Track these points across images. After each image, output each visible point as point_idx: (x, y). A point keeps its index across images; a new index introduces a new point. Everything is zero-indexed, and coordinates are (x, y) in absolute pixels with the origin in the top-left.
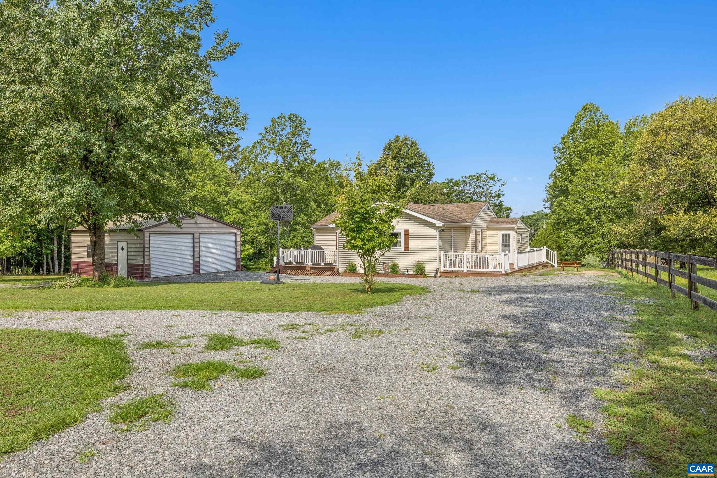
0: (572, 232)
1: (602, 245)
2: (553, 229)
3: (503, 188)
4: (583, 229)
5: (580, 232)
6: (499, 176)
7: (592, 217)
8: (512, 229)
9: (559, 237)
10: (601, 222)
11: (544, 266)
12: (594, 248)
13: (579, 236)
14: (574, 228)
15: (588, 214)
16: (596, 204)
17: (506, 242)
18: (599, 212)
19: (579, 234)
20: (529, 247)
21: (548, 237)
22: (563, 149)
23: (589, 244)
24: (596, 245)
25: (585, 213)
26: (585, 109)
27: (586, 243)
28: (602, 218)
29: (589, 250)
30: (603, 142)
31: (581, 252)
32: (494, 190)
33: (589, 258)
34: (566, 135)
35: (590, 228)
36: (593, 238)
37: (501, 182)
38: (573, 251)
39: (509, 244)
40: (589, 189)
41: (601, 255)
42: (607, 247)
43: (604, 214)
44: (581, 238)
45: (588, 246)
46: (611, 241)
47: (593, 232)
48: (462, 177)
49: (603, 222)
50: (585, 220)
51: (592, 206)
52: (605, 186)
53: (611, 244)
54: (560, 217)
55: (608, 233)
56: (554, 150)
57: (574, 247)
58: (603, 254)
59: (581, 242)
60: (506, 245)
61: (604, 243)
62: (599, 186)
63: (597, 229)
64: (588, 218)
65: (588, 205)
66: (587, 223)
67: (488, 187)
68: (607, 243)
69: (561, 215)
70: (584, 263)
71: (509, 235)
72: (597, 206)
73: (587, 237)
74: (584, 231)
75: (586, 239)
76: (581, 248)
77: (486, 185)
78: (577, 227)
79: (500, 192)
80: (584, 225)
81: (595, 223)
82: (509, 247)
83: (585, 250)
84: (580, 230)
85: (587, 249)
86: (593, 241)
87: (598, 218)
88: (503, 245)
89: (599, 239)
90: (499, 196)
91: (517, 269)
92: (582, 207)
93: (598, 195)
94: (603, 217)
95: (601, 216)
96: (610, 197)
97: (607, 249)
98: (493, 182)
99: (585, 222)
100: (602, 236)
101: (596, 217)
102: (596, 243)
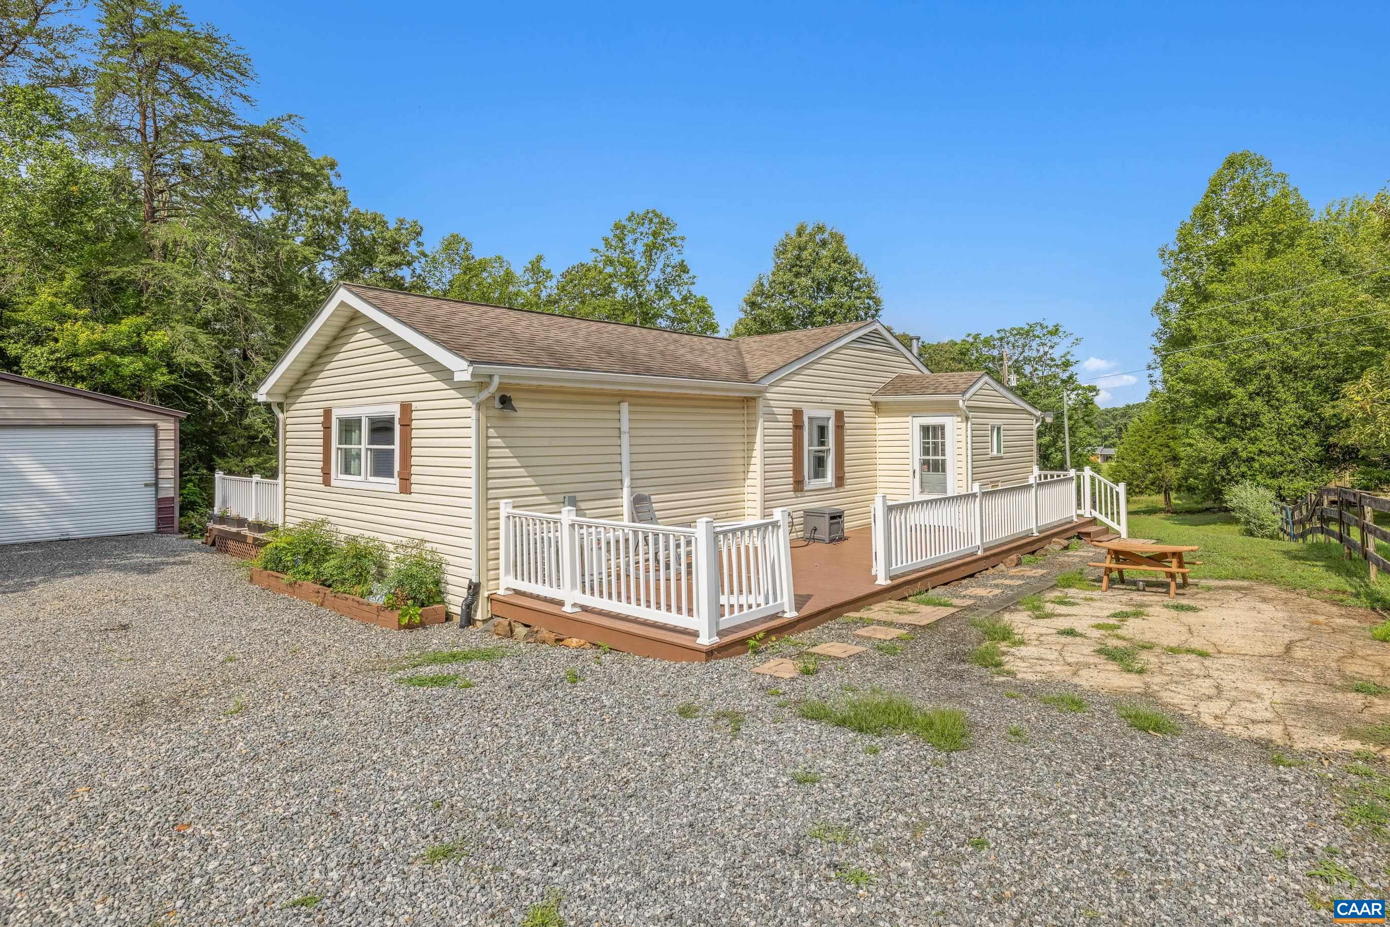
0: (1200, 425)
1: (1278, 458)
2: (1161, 422)
3: (1075, 350)
4: (1228, 418)
5: (1221, 426)
6: (1066, 327)
7: (1251, 388)
8: (951, 409)
9: (1174, 438)
10: (1273, 402)
11: (1079, 536)
12: (1256, 465)
13: (1219, 435)
14: (1206, 417)
15: (1240, 382)
16: (1262, 358)
17: (935, 453)
18: (1268, 377)
19: (1217, 430)
20: (1036, 469)
21: (1149, 437)
22: (1181, 252)
23: (1244, 455)
24: (1260, 458)
25: (1233, 379)
26: (1231, 163)
27: (1235, 453)
28: (1277, 393)
29: (1243, 469)
30: (1272, 228)
31: (1223, 472)
32: (1057, 353)
33: (1243, 494)
34: (1188, 221)
35: (1245, 415)
36: (1253, 441)
37: (1072, 339)
38: (1204, 471)
39: (944, 461)
40: (1243, 324)
41: (1275, 483)
42: (1292, 462)
43: (1281, 382)
44: (1223, 440)
45: (1239, 458)
46: (1300, 448)
47: (1254, 426)
48: (998, 331)
49: (1278, 400)
50: (1232, 397)
51: (1249, 363)
52: (1285, 315)
53: (1301, 455)
54: (1178, 396)
55: (1294, 429)
56: (1162, 256)
57: (1204, 460)
58: (1280, 480)
59: (1223, 450)
60: (936, 462)
61: (1282, 453)
62: (1267, 314)
63: (1264, 419)
64: (1240, 392)
65: (1240, 360)
66: (1238, 404)
67: (1047, 349)
68: (1291, 452)
69: (1178, 391)
70: (1229, 505)
71: (943, 428)
72: (1264, 362)
73: (1237, 436)
74: (1229, 422)
75: (1234, 443)
76: (1224, 462)
77: (1043, 344)
78: (1211, 413)
79: (1069, 357)
80: (1231, 409)
81: (1258, 404)
82: (944, 470)
83: (1232, 469)
84: (1219, 420)
85: (1238, 467)
86: (1253, 448)
87: (1266, 393)
88: (925, 463)
89: (1269, 442)
90: (1067, 364)
91: (882, 581)
92: (1223, 366)
93: (1266, 336)
94: (1280, 387)
95: (1274, 388)
96: (1296, 340)
97: (1290, 467)
98: (1055, 339)
99: (1230, 401)
100: (1278, 435)
101: (1261, 389)
102: (1261, 451)
